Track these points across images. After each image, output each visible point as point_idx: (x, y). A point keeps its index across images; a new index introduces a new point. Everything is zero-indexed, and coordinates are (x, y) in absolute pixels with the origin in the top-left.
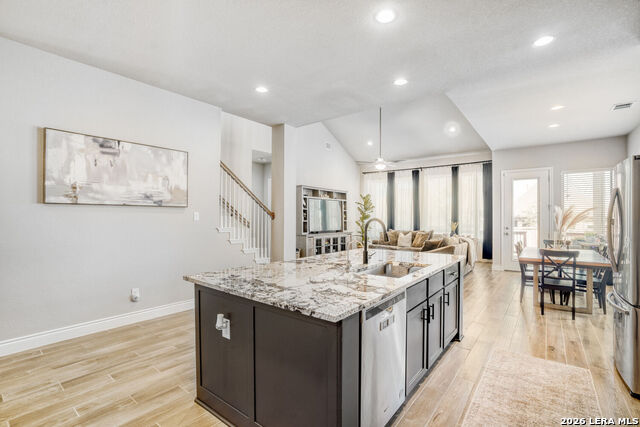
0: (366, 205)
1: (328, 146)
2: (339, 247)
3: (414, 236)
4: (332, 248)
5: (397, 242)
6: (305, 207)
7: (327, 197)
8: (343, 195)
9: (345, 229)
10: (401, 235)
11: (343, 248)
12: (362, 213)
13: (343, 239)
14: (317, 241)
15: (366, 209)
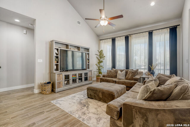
0: (101, 55)
1: (79, 23)
2: (83, 79)
3: (126, 73)
4: (77, 80)
5: (116, 76)
6: (57, 54)
7: (76, 50)
8: (88, 50)
9: (88, 68)
10: (119, 72)
11: (86, 79)
12: (99, 59)
13: (86, 74)
14: (66, 76)
15: (101, 58)
